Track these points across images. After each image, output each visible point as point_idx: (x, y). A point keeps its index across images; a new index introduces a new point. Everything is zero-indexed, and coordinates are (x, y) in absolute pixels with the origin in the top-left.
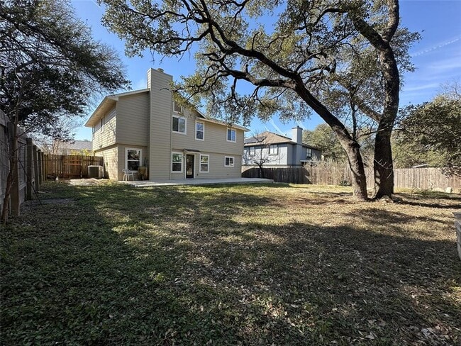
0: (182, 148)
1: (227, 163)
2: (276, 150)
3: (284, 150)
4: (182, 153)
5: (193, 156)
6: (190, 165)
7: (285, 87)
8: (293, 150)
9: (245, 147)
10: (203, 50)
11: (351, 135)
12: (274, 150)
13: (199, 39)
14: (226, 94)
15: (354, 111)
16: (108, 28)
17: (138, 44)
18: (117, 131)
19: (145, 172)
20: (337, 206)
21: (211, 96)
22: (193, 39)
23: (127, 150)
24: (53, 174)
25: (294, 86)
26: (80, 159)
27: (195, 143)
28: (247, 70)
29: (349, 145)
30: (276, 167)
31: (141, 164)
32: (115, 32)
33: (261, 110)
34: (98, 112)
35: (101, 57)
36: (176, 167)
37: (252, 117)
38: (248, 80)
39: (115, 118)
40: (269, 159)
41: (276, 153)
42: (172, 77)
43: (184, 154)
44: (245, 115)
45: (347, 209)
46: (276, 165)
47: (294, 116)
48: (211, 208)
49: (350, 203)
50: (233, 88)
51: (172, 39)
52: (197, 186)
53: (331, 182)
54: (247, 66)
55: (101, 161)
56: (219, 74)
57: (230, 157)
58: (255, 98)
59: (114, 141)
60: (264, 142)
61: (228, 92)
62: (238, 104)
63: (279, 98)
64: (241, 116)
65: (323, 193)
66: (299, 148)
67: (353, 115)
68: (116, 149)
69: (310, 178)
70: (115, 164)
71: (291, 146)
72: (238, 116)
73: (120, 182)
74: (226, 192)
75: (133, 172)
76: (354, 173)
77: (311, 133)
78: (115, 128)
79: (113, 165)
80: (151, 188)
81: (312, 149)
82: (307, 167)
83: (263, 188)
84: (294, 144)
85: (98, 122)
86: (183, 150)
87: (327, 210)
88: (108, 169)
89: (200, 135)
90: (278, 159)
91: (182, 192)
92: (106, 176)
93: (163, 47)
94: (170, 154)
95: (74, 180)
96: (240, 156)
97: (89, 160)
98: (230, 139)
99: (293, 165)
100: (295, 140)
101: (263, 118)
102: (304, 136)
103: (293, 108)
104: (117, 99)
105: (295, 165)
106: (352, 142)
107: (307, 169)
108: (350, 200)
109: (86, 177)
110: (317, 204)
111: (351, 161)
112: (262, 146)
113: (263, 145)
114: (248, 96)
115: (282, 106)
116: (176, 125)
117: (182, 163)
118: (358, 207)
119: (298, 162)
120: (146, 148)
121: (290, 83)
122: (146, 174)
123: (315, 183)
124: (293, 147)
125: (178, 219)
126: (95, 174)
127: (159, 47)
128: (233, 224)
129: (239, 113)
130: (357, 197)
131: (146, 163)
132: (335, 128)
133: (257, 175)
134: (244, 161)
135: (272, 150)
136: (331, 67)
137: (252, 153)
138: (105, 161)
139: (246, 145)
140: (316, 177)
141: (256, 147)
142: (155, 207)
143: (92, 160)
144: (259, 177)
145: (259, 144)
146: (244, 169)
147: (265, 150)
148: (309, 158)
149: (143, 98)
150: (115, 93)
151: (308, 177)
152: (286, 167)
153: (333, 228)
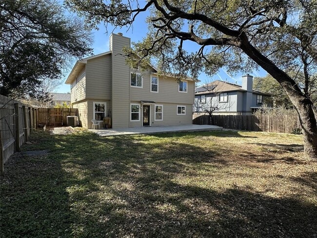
0: (140, 100)
1: (179, 112)
2: (226, 97)
3: (234, 98)
4: (139, 105)
5: (149, 107)
6: (147, 114)
7: (229, 44)
8: (243, 97)
9: (196, 95)
10: (153, 14)
11: (302, 91)
12: (224, 98)
13: (144, 10)
14: (175, 53)
15: (306, 65)
16: (69, 9)
17: (94, 19)
18: (86, 89)
19: (108, 122)
20: (284, 166)
21: (161, 56)
22: (139, 10)
23: (94, 103)
24: (42, 123)
25: (239, 43)
26: (61, 110)
27: (151, 95)
28: (192, 30)
29: (300, 101)
30: (226, 114)
31: (105, 115)
32: (75, 11)
33: (207, 66)
34: (73, 73)
35: (71, 30)
36: (135, 117)
37: (200, 72)
38: (193, 40)
39: (85, 78)
40: (219, 107)
41: (226, 100)
42: (130, 39)
43: (141, 105)
44: (193, 70)
45: (296, 171)
46: (226, 112)
47: (242, 69)
48: (156, 163)
49: (300, 163)
50: (180, 48)
51: (122, 12)
52: (151, 135)
53: (282, 130)
54: (192, 26)
55: (76, 112)
56: (167, 36)
57: (181, 106)
58: (201, 56)
59: (85, 97)
60: (214, 91)
61: (176, 51)
62: (186, 62)
63: (226, 52)
64: (189, 72)
65: (272, 145)
66: (249, 95)
67: (305, 69)
68: (86, 103)
69: (260, 126)
70: (86, 115)
71: (241, 94)
72: (186, 72)
73: (89, 130)
74: (175, 144)
75: (99, 122)
76: (306, 131)
77: (262, 80)
78: (85, 86)
79: (85, 116)
80: (112, 138)
81: (263, 95)
82: (257, 114)
83: (211, 137)
84: (244, 92)
85: (74, 80)
86: (140, 102)
87: (273, 172)
88: (81, 119)
89: (154, 88)
90: (229, 107)
91: (136, 142)
92: (80, 125)
93: (116, 19)
94: (129, 106)
95: (57, 128)
96: (191, 105)
97: (67, 112)
98: (181, 90)
99: (243, 112)
100: (245, 88)
101: (209, 74)
102: (254, 83)
103: (241, 61)
104: (86, 62)
105: (245, 112)
106: (303, 98)
107: (257, 117)
108: (300, 158)
109: (65, 125)
110: (263, 161)
111: (302, 118)
112: (212, 95)
113: (213, 93)
114: (195, 53)
115: (230, 59)
116: (134, 80)
117: (139, 113)
118: (309, 169)
119: (248, 109)
120: (109, 101)
121: (235, 41)
122: (110, 123)
123: (266, 130)
124: (243, 94)
125: (124, 177)
126: (72, 123)
127: (111, 20)
128: (172, 187)
129: (187, 69)
130: (308, 156)
131: (110, 114)
132: (284, 84)
133: (207, 121)
134: (195, 108)
135: (222, 98)
136: (281, 18)
137: (203, 101)
138: (80, 113)
139: (198, 93)
140: (266, 125)
141: (207, 95)
142: (109, 161)
143: (70, 111)
144: (209, 124)
145: (209, 92)
146: (194, 116)
147: (215, 99)
148: (260, 104)
149: (107, 60)
150: (83, 58)
151: (257, 124)
152: (235, 114)
153: (276, 200)
